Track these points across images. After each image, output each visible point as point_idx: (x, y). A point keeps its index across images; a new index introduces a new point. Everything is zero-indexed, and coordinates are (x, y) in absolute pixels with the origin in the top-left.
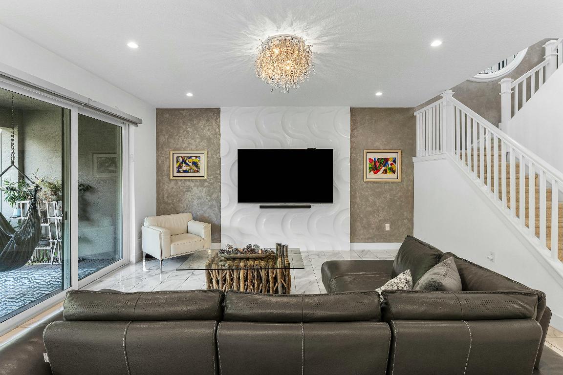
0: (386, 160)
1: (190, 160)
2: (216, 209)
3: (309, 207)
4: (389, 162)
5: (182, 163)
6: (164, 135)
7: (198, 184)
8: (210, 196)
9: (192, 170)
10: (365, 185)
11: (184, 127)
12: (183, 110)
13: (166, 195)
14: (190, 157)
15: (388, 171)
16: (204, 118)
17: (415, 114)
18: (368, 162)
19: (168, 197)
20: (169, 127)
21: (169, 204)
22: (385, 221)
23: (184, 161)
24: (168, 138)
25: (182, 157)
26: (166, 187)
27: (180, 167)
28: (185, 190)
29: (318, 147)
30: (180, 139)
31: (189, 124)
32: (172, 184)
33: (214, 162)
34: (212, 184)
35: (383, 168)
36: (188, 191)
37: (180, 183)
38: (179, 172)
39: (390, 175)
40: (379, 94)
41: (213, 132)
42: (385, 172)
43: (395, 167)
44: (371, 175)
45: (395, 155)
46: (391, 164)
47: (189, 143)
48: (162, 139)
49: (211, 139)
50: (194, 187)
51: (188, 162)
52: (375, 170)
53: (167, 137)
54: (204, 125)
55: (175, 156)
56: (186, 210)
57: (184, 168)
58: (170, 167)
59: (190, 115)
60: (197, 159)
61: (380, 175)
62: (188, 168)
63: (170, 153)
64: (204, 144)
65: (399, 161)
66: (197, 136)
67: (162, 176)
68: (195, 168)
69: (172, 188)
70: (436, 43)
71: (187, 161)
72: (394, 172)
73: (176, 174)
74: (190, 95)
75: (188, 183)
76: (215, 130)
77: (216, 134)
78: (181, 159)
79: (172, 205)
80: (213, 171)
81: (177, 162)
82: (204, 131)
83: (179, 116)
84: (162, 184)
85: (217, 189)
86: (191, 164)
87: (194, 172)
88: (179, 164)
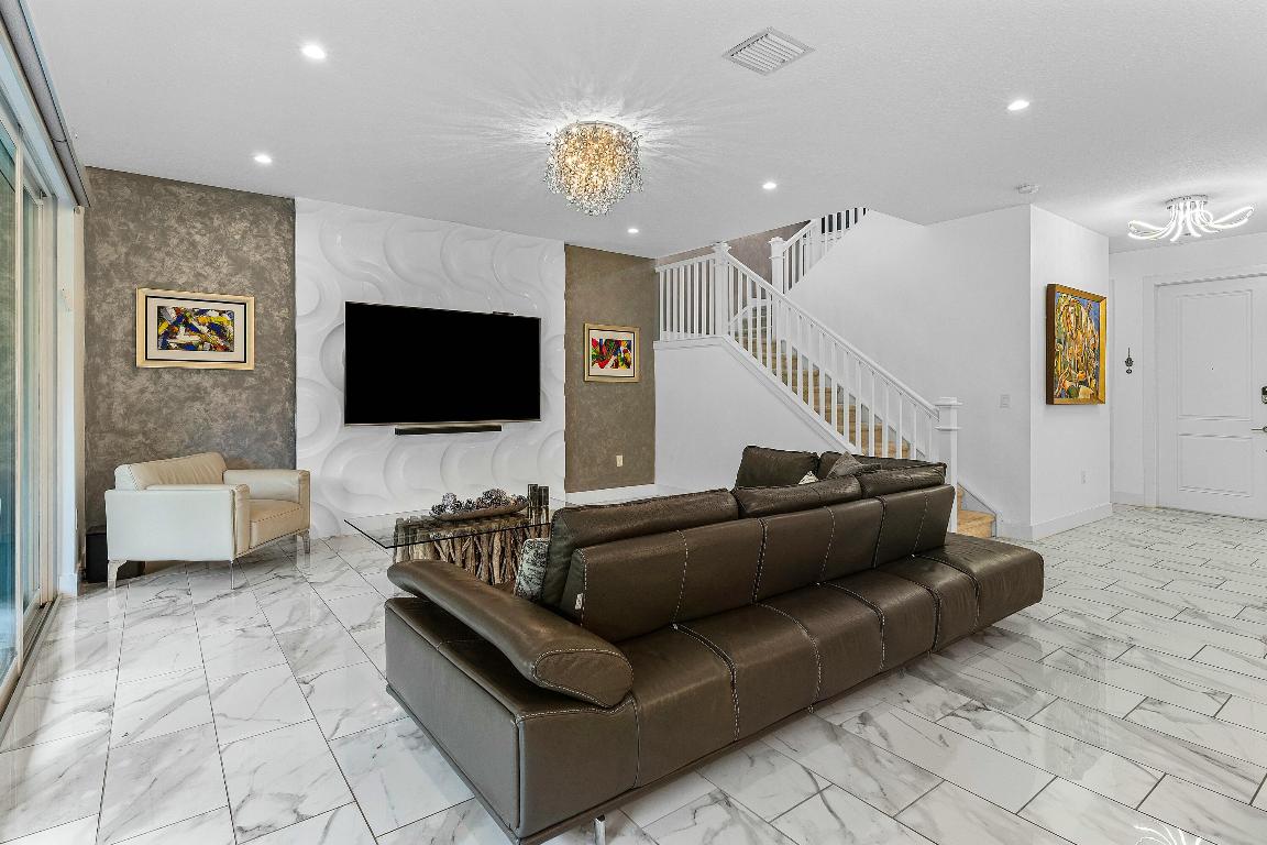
0: (618, 343)
1: (202, 318)
2: (277, 442)
3: (498, 429)
4: (622, 348)
5: (176, 324)
6: (114, 245)
7: (225, 380)
8: (262, 411)
9: (207, 345)
10: (585, 388)
11: (183, 231)
12: (179, 184)
13: (118, 409)
14: (203, 312)
15: (620, 364)
16: (243, 216)
17: (657, 270)
18: (591, 346)
19: (126, 416)
20: (132, 226)
21: (131, 435)
22: (616, 451)
23: (182, 318)
24: (127, 254)
25: (177, 310)
26: (119, 387)
27: (169, 334)
28: (182, 395)
29: (516, 312)
30: (169, 262)
31: (199, 225)
32: (142, 380)
33: (272, 327)
34: (266, 381)
35: (614, 358)
36: (194, 399)
37: (167, 377)
38: (165, 346)
39: (623, 371)
40: (633, 231)
41: (269, 255)
42: (616, 365)
43: (630, 356)
44: (596, 370)
45: (630, 337)
46: (625, 352)
47: (200, 274)
48: (106, 253)
49: (263, 268)
50: (213, 387)
51: (195, 324)
52: (601, 360)
53: (124, 250)
54: (245, 232)
55: (154, 304)
56: (187, 447)
57: (183, 336)
58: (134, 333)
59: (201, 201)
60: (226, 316)
61: (608, 370)
62: (195, 339)
63: (134, 295)
64: (244, 279)
65: (636, 346)
66: (224, 259)
67: (105, 355)
68: (215, 338)
69: (142, 391)
70: (770, 186)
71: (190, 321)
72: (628, 365)
73: (154, 352)
74: (263, 159)
75: (196, 378)
76: (275, 250)
77: (278, 260)
78: (173, 315)
79: (140, 437)
80: (270, 350)
81: (161, 319)
82: (245, 249)
83: (164, 198)
84: (104, 379)
85: (281, 393)
86: (205, 329)
87: (214, 348)
88: (164, 326)
